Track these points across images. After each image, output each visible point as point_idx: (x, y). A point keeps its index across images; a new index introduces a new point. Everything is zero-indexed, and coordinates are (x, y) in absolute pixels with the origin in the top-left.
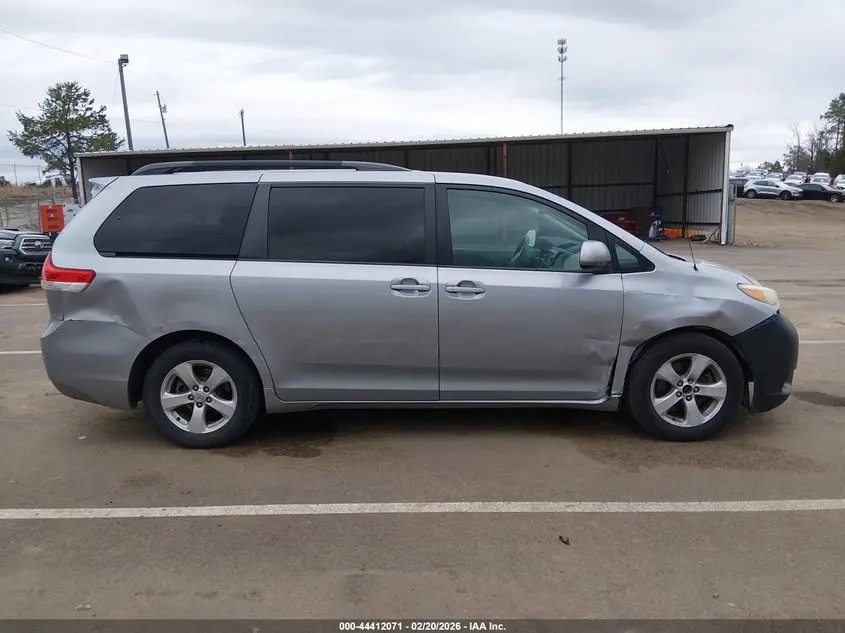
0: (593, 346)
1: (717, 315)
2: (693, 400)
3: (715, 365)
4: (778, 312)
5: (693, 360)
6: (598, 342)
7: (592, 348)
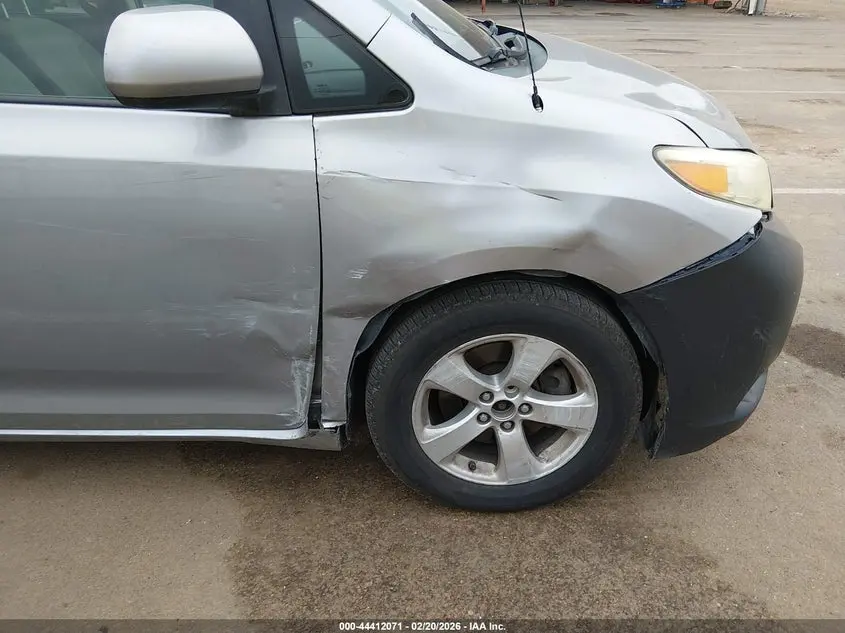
0: (252, 319)
1: (584, 241)
2: (518, 431)
3: (572, 359)
4: (758, 227)
5: (516, 347)
6: (265, 307)
7: (252, 324)
